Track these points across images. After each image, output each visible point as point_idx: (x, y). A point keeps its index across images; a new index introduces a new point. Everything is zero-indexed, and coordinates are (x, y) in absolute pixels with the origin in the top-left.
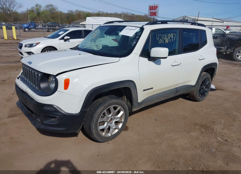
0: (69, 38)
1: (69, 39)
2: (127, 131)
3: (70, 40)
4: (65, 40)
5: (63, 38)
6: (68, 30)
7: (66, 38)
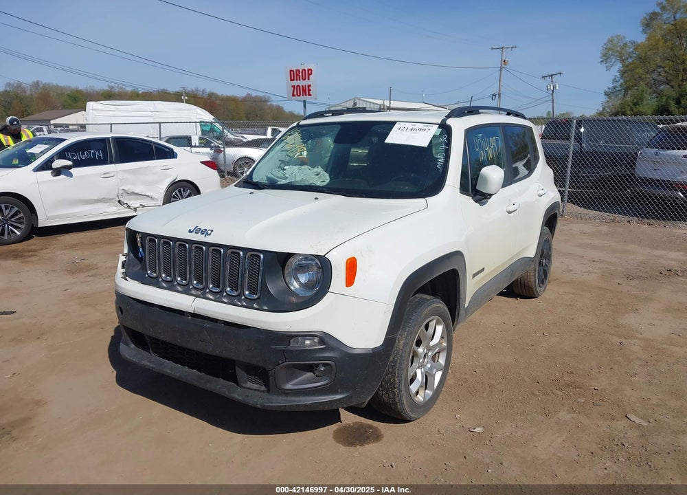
0: (69, 163)
1: (70, 167)
2: (380, 440)
3: (73, 171)
4: (57, 172)
5: (46, 166)
6: (62, 140)
7: (58, 163)
